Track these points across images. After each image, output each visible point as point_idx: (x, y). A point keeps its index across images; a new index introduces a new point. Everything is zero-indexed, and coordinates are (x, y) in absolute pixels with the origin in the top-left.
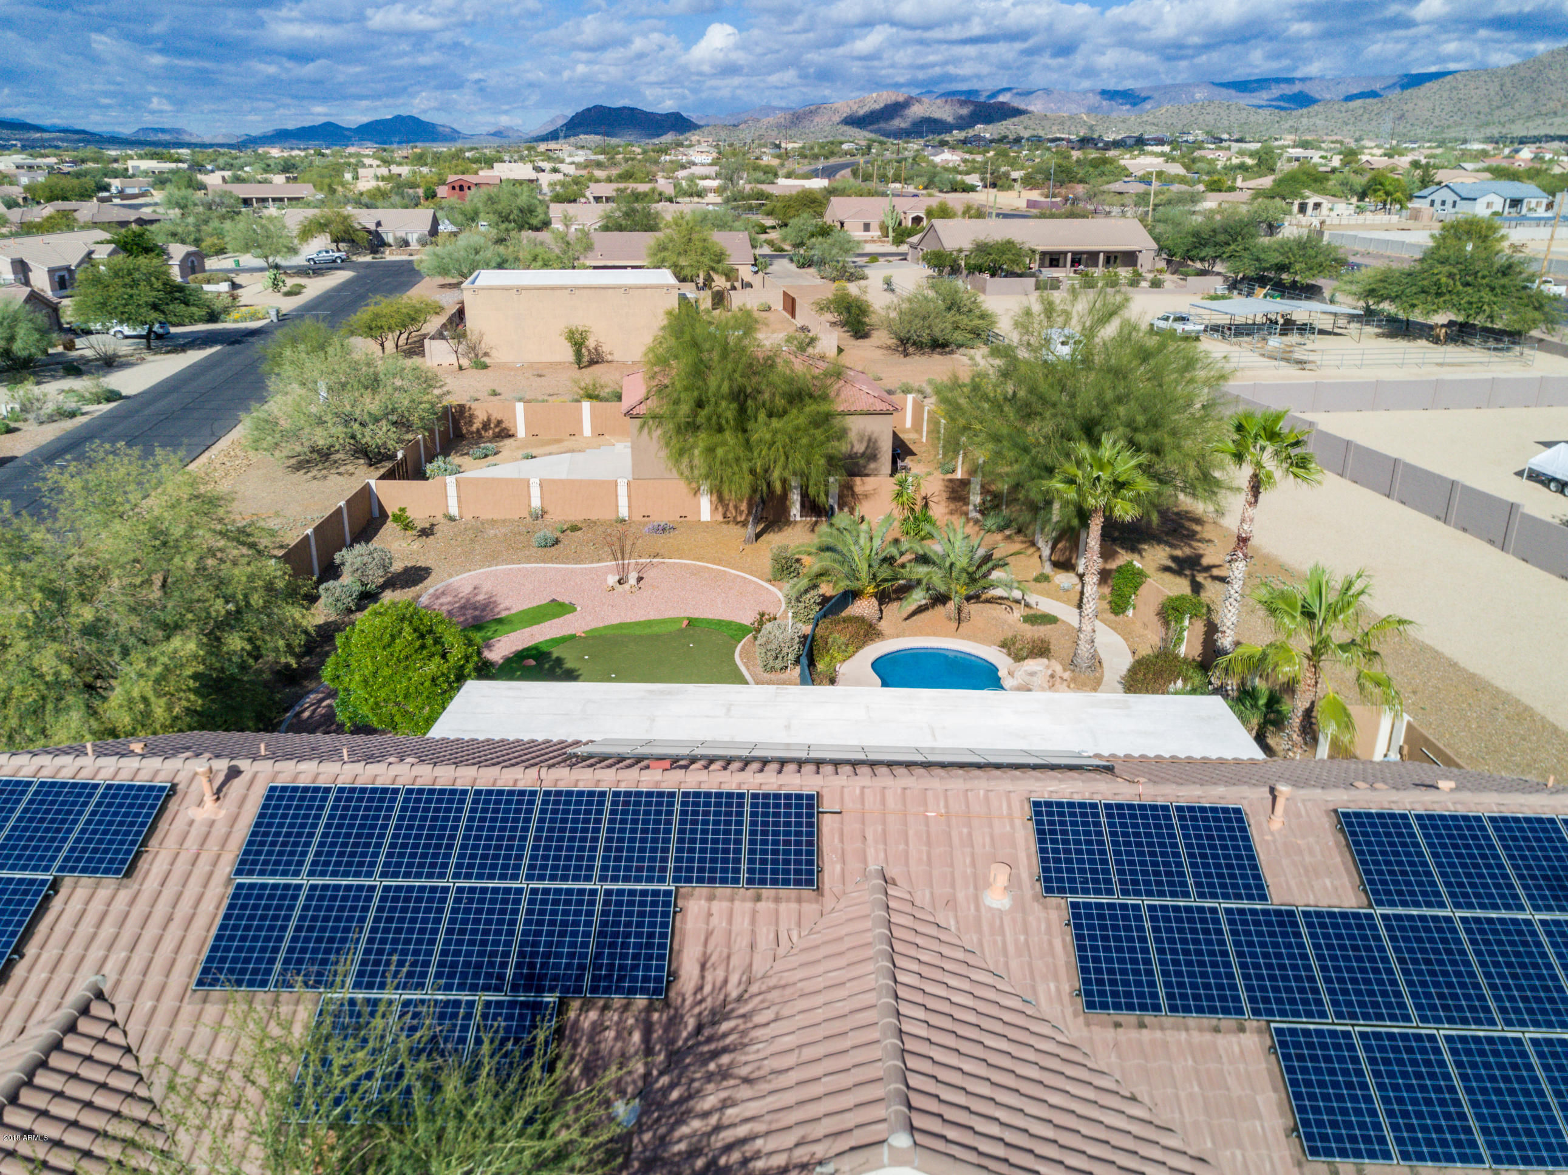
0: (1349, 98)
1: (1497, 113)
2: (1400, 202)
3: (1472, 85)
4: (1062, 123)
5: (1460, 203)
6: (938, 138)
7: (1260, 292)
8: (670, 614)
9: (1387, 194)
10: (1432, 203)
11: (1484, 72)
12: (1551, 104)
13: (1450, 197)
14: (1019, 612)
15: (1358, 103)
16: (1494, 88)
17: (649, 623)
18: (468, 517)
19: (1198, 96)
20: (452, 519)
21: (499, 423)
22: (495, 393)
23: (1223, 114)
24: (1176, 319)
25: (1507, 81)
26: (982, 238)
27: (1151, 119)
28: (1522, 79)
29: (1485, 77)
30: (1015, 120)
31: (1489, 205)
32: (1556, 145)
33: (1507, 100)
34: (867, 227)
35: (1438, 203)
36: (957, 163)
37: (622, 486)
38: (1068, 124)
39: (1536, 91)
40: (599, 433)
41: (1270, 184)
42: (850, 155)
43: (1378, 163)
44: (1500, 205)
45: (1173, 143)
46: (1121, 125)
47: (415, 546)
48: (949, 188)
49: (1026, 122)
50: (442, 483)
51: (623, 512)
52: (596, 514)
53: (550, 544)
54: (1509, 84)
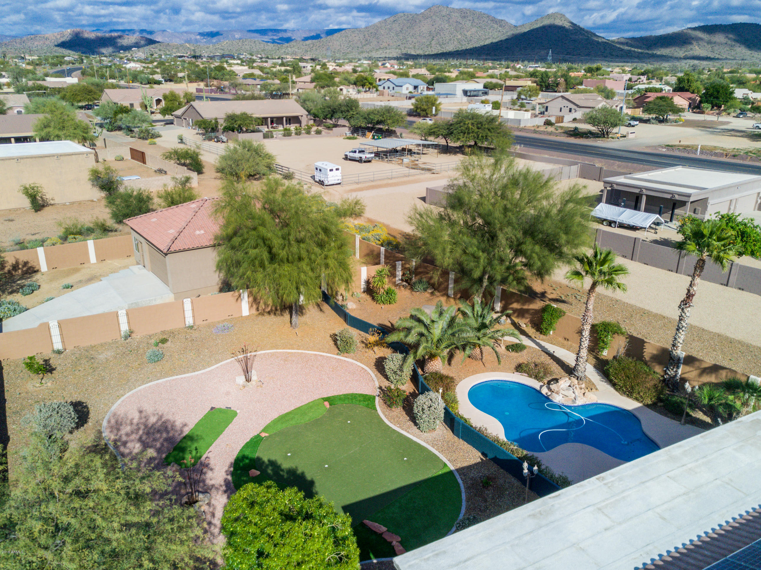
0: (306, 39)
1: (365, 47)
2: (375, 88)
3: (353, 35)
4: (178, 48)
5: (395, 88)
7: (370, 135)
9: (370, 84)
10: (384, 88)
11: (356, 29)
12: (384, 44)
13: (392, 86)
14: (503, 345)
15: (309, 42)
16: (362, 36)
18: (70, 348)
19: (237, 36)
20: (59, 352)
21: (26, 264)
23: (253, 45)
24: (360, 152)
25: (366, 33)
26: (230, 112)
27: (220, 46)
28: (371, 33)
29: (357, 32)
30: (153, 46)
31: (407, 89)
32: (392, 62)
33: (368, 43)
35: (386, 88)
36: (142, 69)
37: (187, 304)
38: (181, 48)
39: (378, 38)
40: (101, 259)
41: (309, 80)
42: (73, 64)
43: (339, 69)
44: (411, 89)
45: (240, 59)
46: (206, 50)
47: (49, 382)
48: (147, 82)
49: (159, 47)
50: (46, 327)
51: (189, 321)
52: (168, 327)
53: (157, 358)
54: (367, 35)
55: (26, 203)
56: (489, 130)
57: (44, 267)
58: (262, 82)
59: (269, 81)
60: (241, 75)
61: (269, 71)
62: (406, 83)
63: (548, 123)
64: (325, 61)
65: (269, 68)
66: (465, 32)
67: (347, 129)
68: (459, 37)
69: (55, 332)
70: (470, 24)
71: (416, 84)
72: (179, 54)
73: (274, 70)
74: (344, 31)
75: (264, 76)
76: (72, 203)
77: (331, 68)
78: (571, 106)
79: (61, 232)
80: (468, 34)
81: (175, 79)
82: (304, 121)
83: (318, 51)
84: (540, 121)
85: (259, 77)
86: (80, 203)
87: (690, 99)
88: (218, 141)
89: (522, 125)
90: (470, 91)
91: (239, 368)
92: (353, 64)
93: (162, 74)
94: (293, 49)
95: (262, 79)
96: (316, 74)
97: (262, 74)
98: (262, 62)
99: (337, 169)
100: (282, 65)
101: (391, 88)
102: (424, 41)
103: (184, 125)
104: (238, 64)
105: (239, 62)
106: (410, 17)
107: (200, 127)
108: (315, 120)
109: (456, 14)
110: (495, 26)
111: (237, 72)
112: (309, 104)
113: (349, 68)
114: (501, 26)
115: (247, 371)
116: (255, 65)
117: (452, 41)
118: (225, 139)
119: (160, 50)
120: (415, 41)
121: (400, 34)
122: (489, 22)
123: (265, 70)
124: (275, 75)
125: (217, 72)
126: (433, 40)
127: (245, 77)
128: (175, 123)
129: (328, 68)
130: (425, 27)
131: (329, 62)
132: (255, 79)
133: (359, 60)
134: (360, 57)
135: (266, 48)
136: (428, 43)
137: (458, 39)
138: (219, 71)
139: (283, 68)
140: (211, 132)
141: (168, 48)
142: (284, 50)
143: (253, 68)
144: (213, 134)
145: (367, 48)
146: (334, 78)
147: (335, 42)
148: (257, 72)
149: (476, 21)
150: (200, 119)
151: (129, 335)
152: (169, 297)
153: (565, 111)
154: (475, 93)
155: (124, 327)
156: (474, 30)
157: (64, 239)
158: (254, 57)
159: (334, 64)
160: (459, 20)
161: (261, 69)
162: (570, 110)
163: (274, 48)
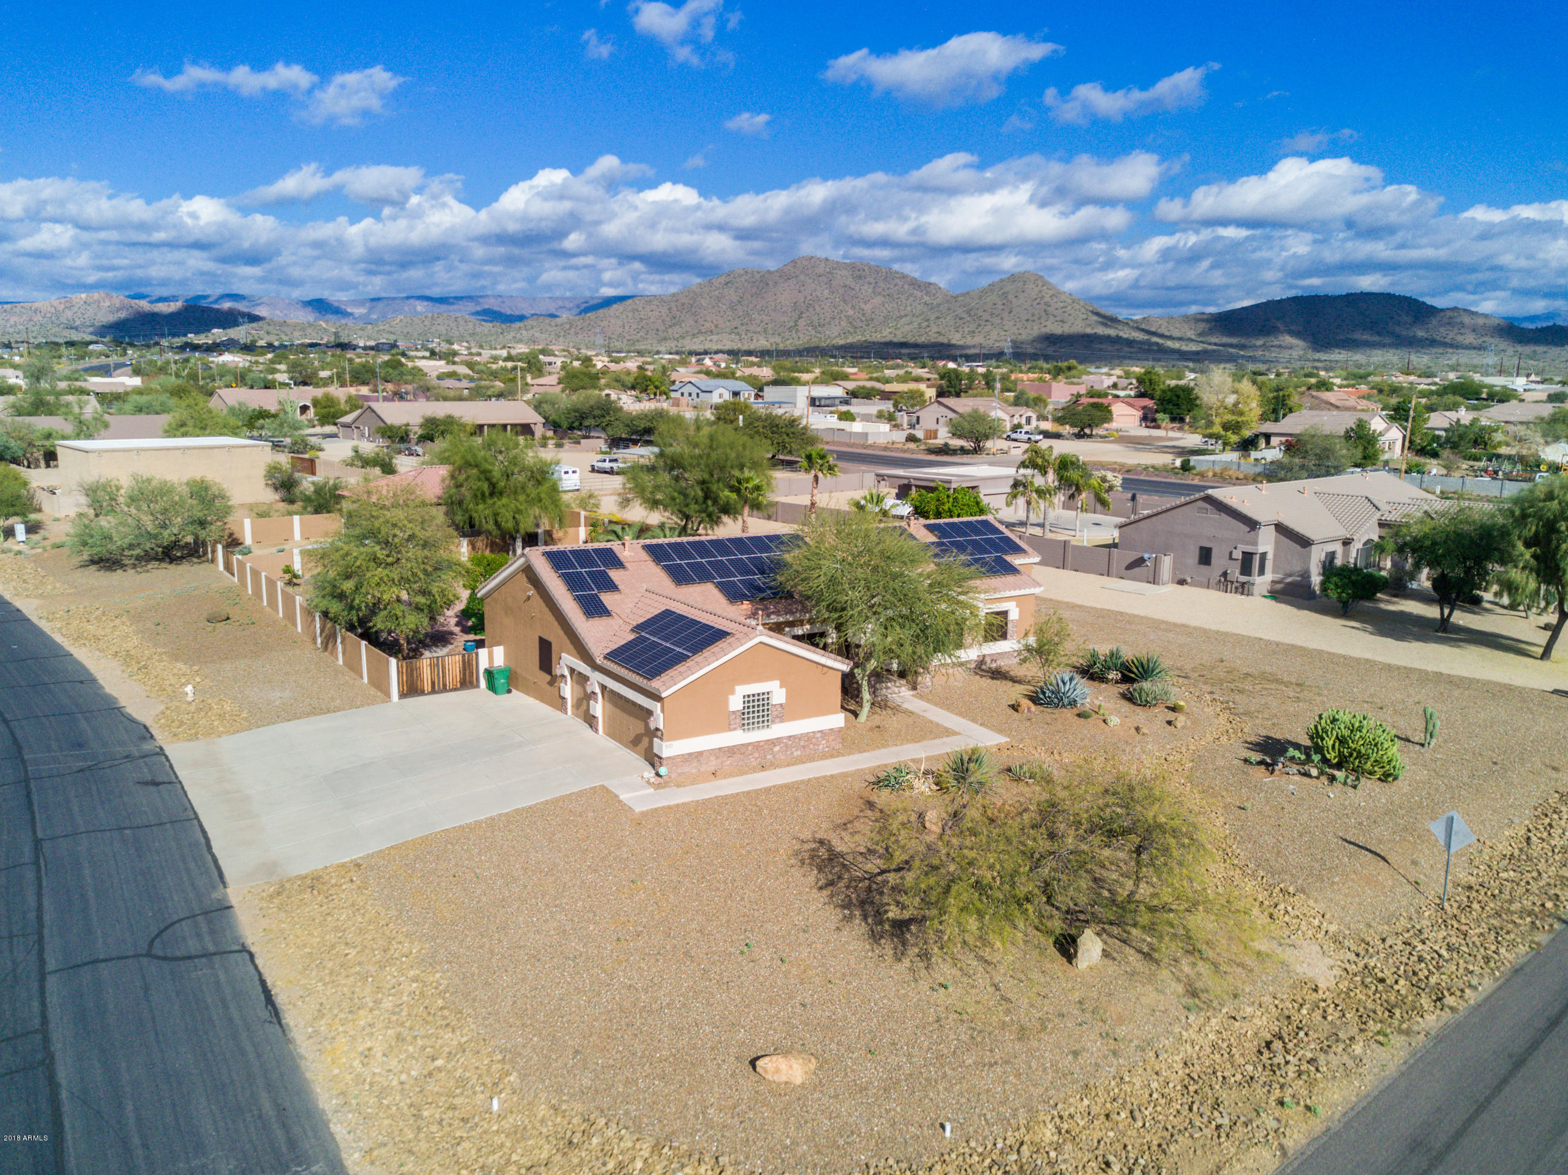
1: (670, 331)
2: (665, 394)
3: (648, 308)
4: (303, 329)
5: (701, 394)
6: (178, 341)
9: (657, 387)
10: (682, 394)
11: (653, 298)
12: (707, 325)
13: (695, 391)
16: (664, 311)
23: (453, 325)
24: (611, 460)
25: (673, 305)
27: (387, 327)
28: (683, 304)
29: (656, 302)
30: (254, 325)
31: (721, 396)
32: (720, 356)
33: (676, 322)
35: (686, 395)
36: (247, 364)
38: (309, 331)
39: (695, 314)
40: (305, 538)
41: (555, 383)
42: (107, 356)
43: (613, 366)
44: (727, 396)
45: (427, 350)
46: (360, 333)
48: (262, 385)
49: (266, 327)
50: (288, 554)
54: (674, 308)
56: (788, 435)
58: (473, 385)
59: (483, 383)
60: (434, 374)
61: (483, 368)
62: (718, 387)
63: (911, 439)
64: (589, 353)
65: (485, 365)
66: (863, 306)
67: (602, 441)
68: (851, 312)
69: (297, 557)
70: (870, 290)
71: (737, 389)
72: (308, 341)
73: (494, 366)
74: (630, 301)
75: (476, 376)
77: (599, 365)
78: (951, 415)
80: (868, 308)
81: (315, 381)
82: (539, 431)
83: (580, 336)
84: (900, 436)
85: (466, 377)
87: (1144, 408)
88: (411, 454)
89: (870, 442)
90: (820, 399)
92: (641, 359)
93: (288, 372)
94: (531, 332)
95: (472, 380)
96: (567, 373)
97: (470, 373)
98: (471, 354)
99: (574, 472)
100: (509, 358)
101: (694, 396)
102: (783, 319)
103: (355, 437)
104: (424, 358)
105: (427, 354)
106: (757, 276)
107: (383, 437)
108: (555, 432)
109: (844, 272)
110: (918, 294)
111: (426, 371)
112: (546, 407)
113: (632, 365)
114: (927, 293)
116: (456, 359)
117: (837, 321)
118: (420, 450)
119: (268, 333)
120: (766, 319)
121: (739, 307)
122: (906, 287)
123: (477, 368)
124: (495, 375)
125: (390, 370)
126: (800, 318)
127: (439, 378)
128: (340, 435)
129: (595, 365)
130: (785, 295)
131: (596, 355)
132: (460, 380)
133: (658, 353)
134: (660, 349)
135: (478, 330)
136: (792, 324)
137: (848, 317)
138: (394, 368)
139: (510, 364)
140: (399, 442)
141: (284, 329)
142: (512, 334)
143: (454, 363)
144: (402, 446)
145: (677, 331)
146: (599, 379)
147: (613, 321)
148: (463, 370)
149: (882, 284)
150: (382, 425)
153: (944, 423)
154: (828, 402)
156: (878, 300)
158: (456, 347)
159: (606, 359)
160: (849, 282)
161: (470, 365)
163: (493, 330)
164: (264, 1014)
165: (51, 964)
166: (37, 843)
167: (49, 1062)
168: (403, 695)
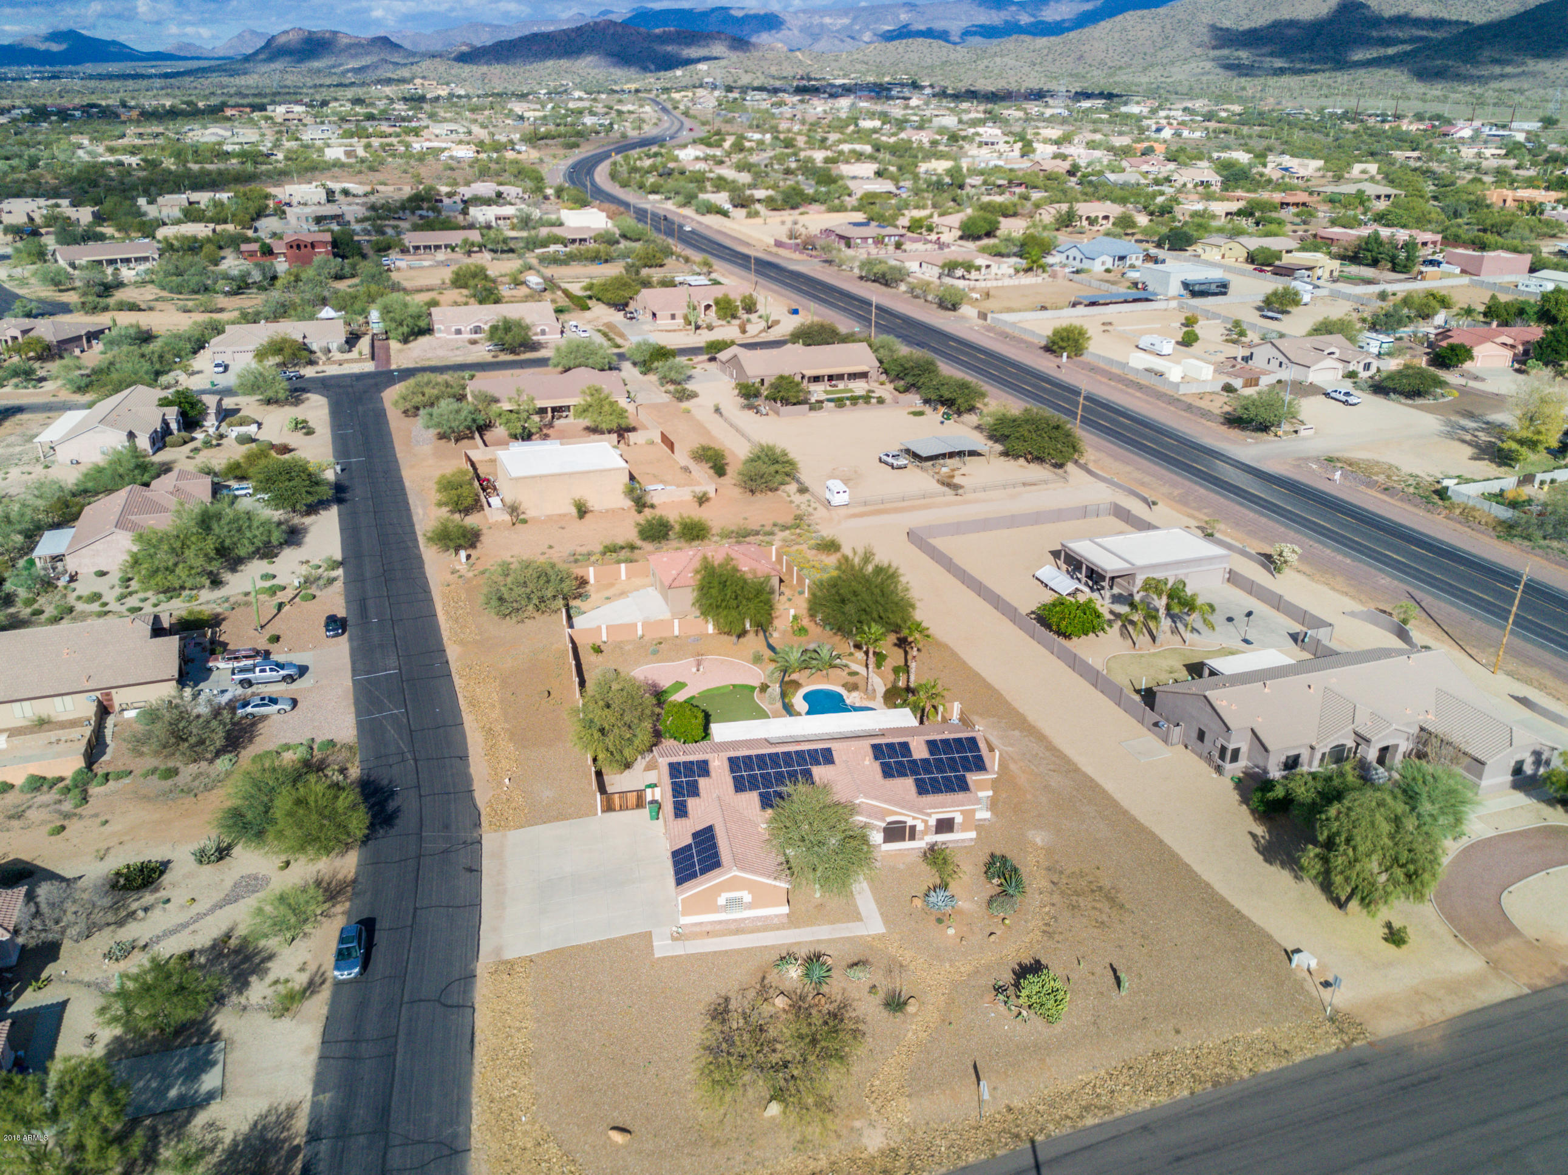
1: (1160, 54)
2: (1043, 267)
4: (780, 63)
5: (1084, 260)
8: (723, 683)
10: (1068, 258)
13: (1079, 256)
14: (847, 670)
17: (718, 688)
18: (611, 641)
20: (606, 642)
21: (581, 576)
22: (551, 547)
23: (926, 51)
24: (893, 456)
27: (861, 57)
31: (1103, 263)
34: (673, 317)
35: (1071, 258)
37: (676, 622)
38: (785, 64)
40: (628, 577)
44: (1110, 263)
46: (834, 64)
47: (600, 658)
49: (746, 62)
50: (599, 628)
51: (676, 633)
52: (665, 635)
53: (655, 652)
55: (574, 511)
57: (592, 580)
62: (1101, 254)
63: (1227, 388)
69: (604, 631)
71: (1123, 254)
76: (607, 511)
78: (1282, 358)
79: (600, 548)
82: (873, 376)
84: (1214, 385)
86: (613, 511)
88: (757, 413)
89: (1181, 393)
90: (1194, 284)
91: (694, 664)
99: (844, 492)
101: (1078, 260)
103: (727, 373)
112: (882, 352)
115: (698, 665)
118: (765, 411)
119: (746, 70)
140: (752, 398)
144: (754, 401)
150: (744, 378)
151: (642, 637)
152: (667, 616)
153: (1275, 364)
154: (1203, 287)
155: (640, 633)
157: (604, 554)
162: (1281, 364)
164: (468, 1046)
165: (406, 999)
166: (416, 909)
167: (395, 1054)
168: (603, 811)
